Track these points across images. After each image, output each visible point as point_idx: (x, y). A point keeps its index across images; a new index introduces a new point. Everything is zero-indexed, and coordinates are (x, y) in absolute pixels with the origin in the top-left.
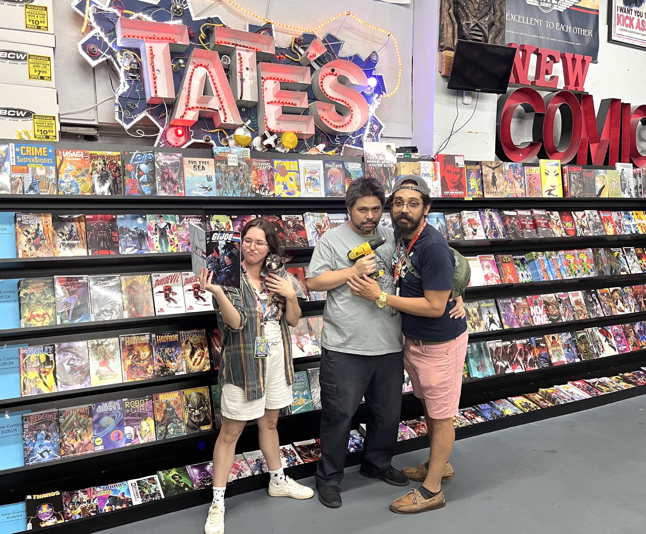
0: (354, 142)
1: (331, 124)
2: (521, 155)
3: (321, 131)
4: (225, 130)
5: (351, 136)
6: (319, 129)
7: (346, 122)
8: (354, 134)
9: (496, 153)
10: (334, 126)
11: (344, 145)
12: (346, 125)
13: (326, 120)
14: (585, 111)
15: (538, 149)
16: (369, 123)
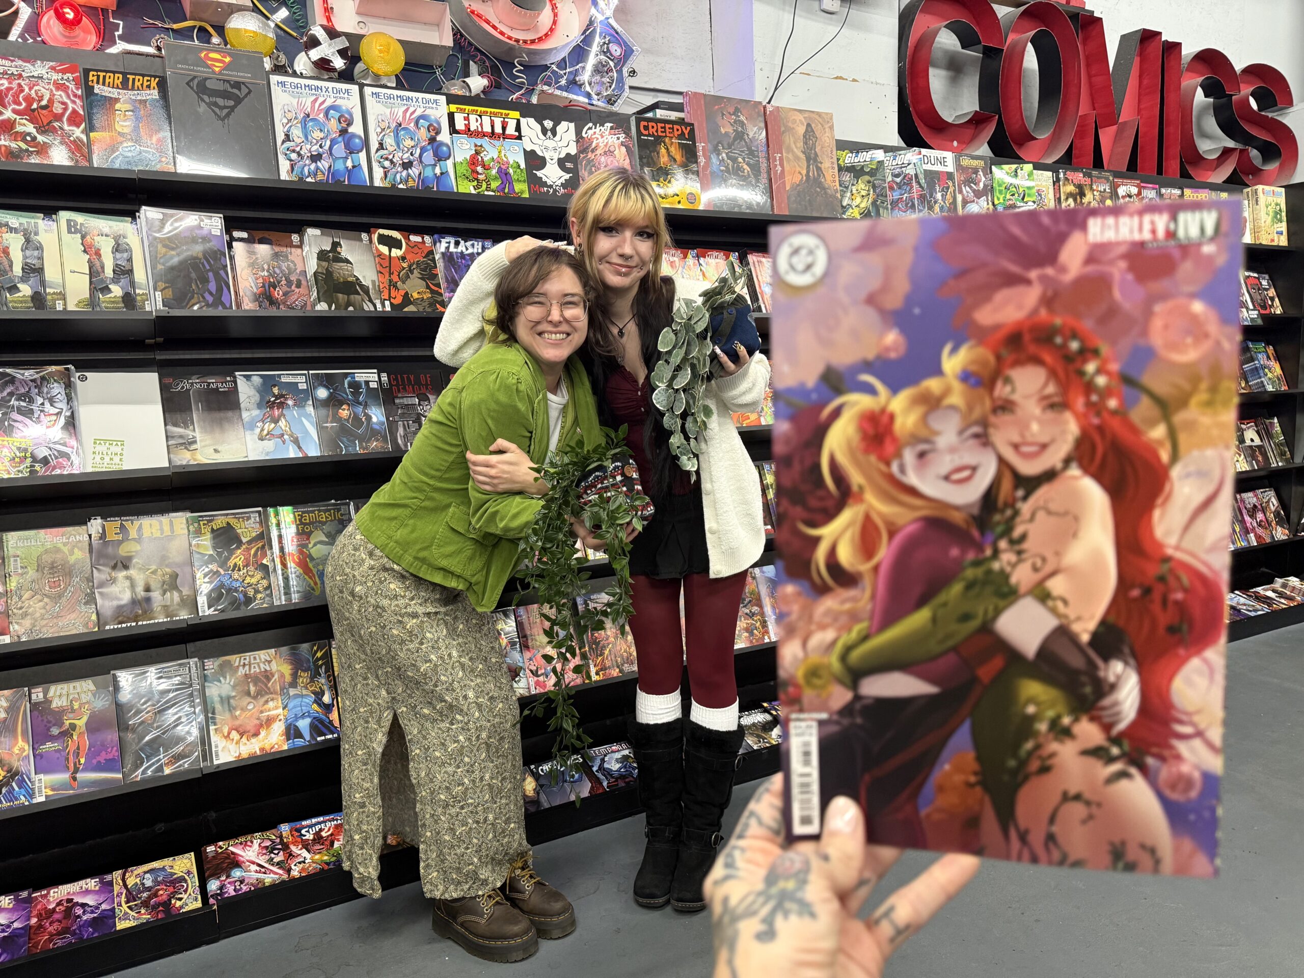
0: (563, 82)
1: (502, 33)
2: (955, 143)
3: (477, 49)
4: (212, 26)
5: (554, 67)
6: (470, 44)
7: (540, 35)
8: (562, 64)
9: (901, 132)
10: (510, 38)
11: (539, 87)
12: (540, 39)
13: (488, 22)
14: (1087, 58)
15: (989, 131)
16: (597, 40)
